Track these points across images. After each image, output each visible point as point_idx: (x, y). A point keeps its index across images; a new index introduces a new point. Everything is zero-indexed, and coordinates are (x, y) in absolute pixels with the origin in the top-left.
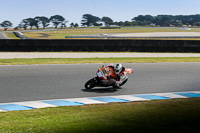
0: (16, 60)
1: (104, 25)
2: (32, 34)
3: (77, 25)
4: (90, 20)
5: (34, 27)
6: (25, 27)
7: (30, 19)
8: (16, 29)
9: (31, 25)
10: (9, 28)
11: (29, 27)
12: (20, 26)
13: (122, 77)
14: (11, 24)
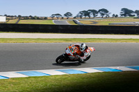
0: (75, 39)
1: (136, 16)
2: (86, 22)
3: (117, 16)
4: (127, 12)
5: (87, 17)
6: (81, 17)
7: (84, 11)
8: (75, 18)
9: (85, 15)
10: (70, 17)
11: (84, 17)
12: (77, 16)
13: (86, 54)
14: (71, 15)
